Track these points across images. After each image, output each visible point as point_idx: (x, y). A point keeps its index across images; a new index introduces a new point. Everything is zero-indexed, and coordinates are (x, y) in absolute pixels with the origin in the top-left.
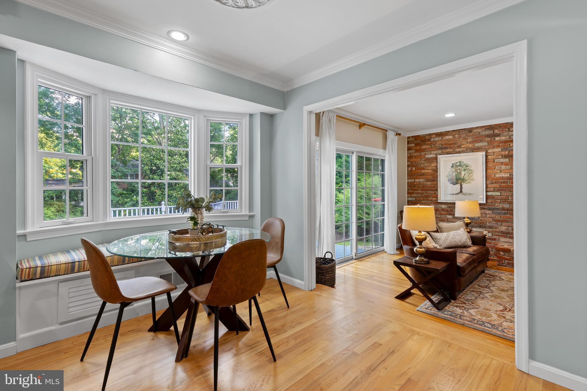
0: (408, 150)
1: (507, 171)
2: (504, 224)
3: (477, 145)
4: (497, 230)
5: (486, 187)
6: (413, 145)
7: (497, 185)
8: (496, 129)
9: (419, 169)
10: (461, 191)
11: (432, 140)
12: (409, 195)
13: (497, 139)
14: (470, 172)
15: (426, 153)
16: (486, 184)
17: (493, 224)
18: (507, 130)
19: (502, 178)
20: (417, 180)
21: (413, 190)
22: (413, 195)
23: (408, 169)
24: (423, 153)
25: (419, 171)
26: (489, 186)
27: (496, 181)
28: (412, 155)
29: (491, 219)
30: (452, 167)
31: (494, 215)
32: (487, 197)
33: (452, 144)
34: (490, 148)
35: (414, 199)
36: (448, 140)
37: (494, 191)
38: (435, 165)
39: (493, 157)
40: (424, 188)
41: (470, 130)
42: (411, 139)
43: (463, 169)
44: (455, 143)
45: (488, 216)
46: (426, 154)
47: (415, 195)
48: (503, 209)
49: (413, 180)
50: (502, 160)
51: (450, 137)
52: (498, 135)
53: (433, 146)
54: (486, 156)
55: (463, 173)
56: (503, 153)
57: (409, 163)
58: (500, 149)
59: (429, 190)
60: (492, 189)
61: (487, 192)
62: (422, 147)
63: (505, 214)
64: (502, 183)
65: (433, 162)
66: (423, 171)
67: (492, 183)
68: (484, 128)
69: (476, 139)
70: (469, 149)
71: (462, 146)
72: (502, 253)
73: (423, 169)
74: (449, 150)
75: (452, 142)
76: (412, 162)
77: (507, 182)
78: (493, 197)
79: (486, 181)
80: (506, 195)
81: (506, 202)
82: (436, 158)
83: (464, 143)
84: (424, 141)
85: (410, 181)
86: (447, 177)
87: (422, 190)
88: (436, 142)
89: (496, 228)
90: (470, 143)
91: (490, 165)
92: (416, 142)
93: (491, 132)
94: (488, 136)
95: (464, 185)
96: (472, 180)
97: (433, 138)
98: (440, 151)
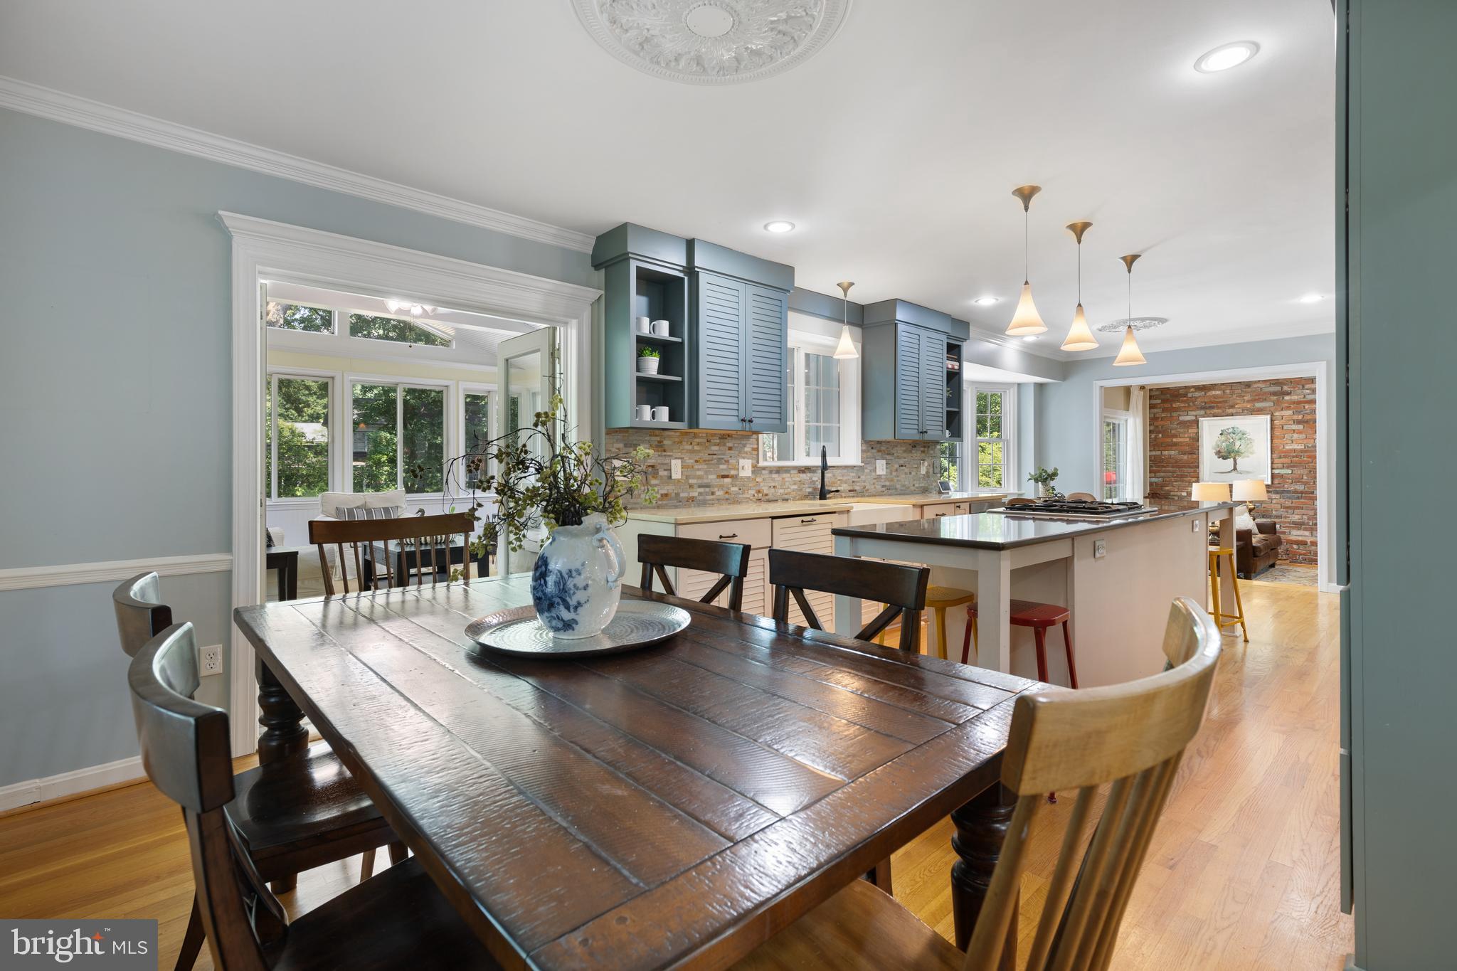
0: (1150, 408)
1: (1301, 442)
2: (1296, 511)
3: (1258, 405)
4: (1287, 520)
5: (1272, 463)
6: (1159, 401)
7: (1287, 460)
8: (1285, 385)
9: (1168, 437)
10: (1235, 469)
11: (1190, 395)
12: (1153, 475)
13: (1287, 398)
14: (1249, 442)
15: (1181, 413)
16: (1272, 458)
17: (1282, 512)
18: (1301, 387)
19: (1295, 451)
20: (1166, 453)
21: (1159, 466)
22: (1158, 474)
23: (1150, 436)
24: (1175, 414)
25: (1168, 440)
26: (1276, 461)
27: (1286, 454)
28: (1157, 415)
29: (1279, 506)
30: (1221, 434)
31: (1282, 501)
32: (1273, 476)
33: (1220, 402)
34: (1276, 410)
35: (1161, 480)
36: (1215, 397)
37: (1283, 468)
38: (1196, 431)
39: (1281, 422)
40: (1177, 464)
41: (1248, 385)
42: (1155, 393)
43: (1237, 437)
44: (1226, 402)
45: (1274, 501)
46: (1179, 415)
47: (1162, 474)
48: (1296, 492)
49: (1158, 453)
50: (1294, 427)
51: (1218, 392)
52: (1289, 394)
53: (1191, 404)
54: (1272, 421)
55: (1238, 443)
56: (1295, 417)
57: (1152, 428)
58: (1291, 412)
59: (1184, 467)
60: (1280, 465)
61: (1272, 469)
62: (1174, 405)
63: (1298, 498)
64: (1294, 457)
65: (1191, 426)
66: (1174, 440)
67: (1280, 457)
68: (1268, 383)
69: (1257, 398)
70: (1247, 410)
71: (1236, 406)
72: (1295, 547)
73: (1175, 436)
74: (1216, 411)
75: (1221, 400)
76: (1157, 427)
77: (1301, 456)
78: (1281, 476)
79: (1272, 454)
80: (1299, 472)
81: (1299, 482)
82: (1197, 422)
83: (1238, 402)
84: (1177, 396)
85: (1154, 453)
86: (1215, 449)
87: (1173, 467)
88: (1196, 398)
89: (1286, 517)
90: (1248, 401)
91: (1277, 433)
92: (1163, 397)
93: (1277, 389)
94: (1274, 394)
95: (1239, 460)
96: (1252, 453)
97: (1192, 392)
98: (1202, 412)
